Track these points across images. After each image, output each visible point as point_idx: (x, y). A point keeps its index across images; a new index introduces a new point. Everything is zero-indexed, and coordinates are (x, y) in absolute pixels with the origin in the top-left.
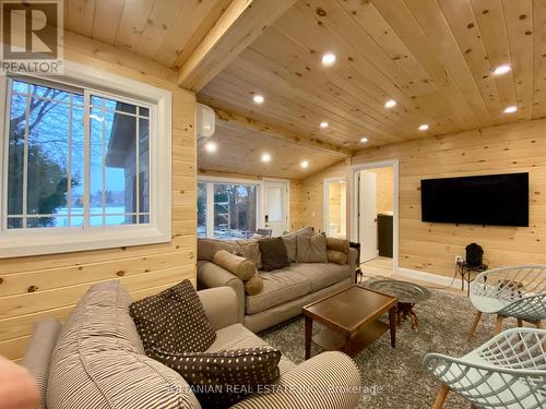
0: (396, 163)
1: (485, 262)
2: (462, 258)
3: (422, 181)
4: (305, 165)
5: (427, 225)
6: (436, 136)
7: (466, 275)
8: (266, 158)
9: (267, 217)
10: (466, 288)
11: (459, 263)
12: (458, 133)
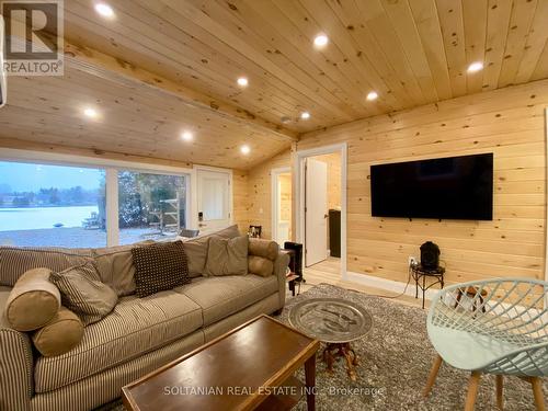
0: (343, 147)
1: (441, 264)
2: (416, 259)
3: (372, 167)
4: (245, 150)
5: (377, 220)
6: (387, 112)
7: (421, 280)
8: (187, 136)
9: (201, 215)
10: (420, 296)
11: (412, 267)
12: (411, 109)
